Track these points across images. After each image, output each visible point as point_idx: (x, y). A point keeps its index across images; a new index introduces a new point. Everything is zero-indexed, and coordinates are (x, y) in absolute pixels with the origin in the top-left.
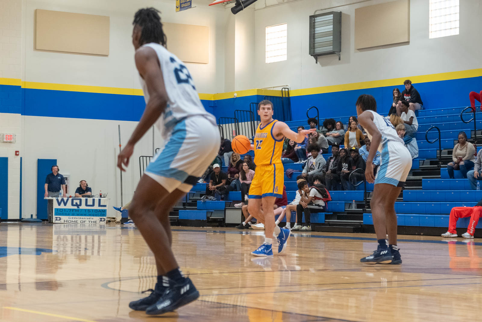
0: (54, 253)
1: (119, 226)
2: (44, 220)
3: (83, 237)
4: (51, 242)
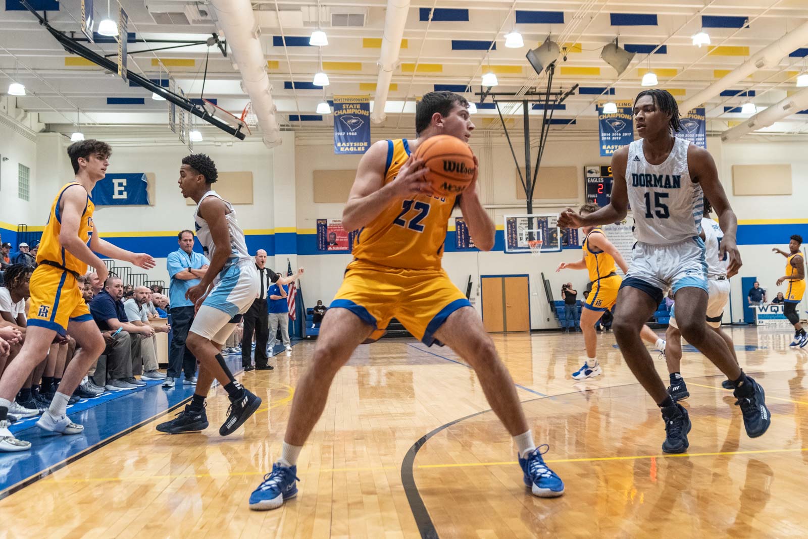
0: (760, 349)
2: (749, 323)
3: (782, 336)
4: (757, 340)
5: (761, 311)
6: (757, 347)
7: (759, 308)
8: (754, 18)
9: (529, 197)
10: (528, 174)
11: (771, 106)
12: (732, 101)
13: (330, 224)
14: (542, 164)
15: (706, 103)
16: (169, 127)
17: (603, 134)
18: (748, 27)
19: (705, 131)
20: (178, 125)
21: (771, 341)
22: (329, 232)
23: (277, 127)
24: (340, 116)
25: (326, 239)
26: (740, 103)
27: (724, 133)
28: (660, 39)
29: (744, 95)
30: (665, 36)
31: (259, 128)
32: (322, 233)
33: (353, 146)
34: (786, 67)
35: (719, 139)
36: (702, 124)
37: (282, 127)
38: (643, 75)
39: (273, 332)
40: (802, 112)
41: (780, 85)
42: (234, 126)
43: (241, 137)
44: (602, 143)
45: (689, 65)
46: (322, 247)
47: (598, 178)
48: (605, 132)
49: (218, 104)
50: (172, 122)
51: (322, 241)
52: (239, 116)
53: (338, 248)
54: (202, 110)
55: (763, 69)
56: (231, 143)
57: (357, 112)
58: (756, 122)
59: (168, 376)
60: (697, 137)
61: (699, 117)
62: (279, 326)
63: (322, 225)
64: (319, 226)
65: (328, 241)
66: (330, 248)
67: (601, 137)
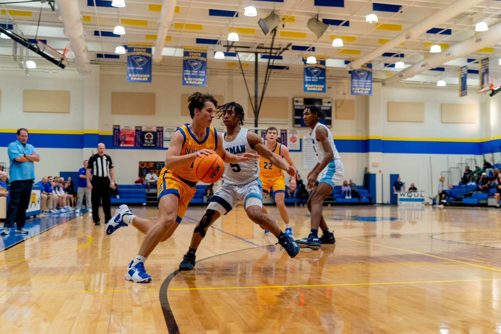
0: (399, 220)
1: (431, 207)
2: (394, 204)
3: (413, 212)
4: (397, 214)
5: (401, 195)
6: (397, 219)
7: (400, 194)
8: (405, 6)
9: (256, 116)
10: (256, 101)
11: (414, 64)
12: (389, 60)
13: (123, 129)
14: (266, 95)
15: (373, 61)
16: (12, 57)
17: (306, 77)
18: (401, 12)
19: (371, 79)
20: (18, 56)
21: (406, 215)
22: (121, 134)
23: (88, 61)
24: (132, 56)
25: (119, 139)
26: (395, 61)
27: (384, 80)
28: (346, 17)
29: (397, 56)
30: (349, 15)
31: (76, 61)
32: (116, 134)
33: (140, 77)
34: (424, 40)
35: (380, 84)
36: (369, 73)
37: (92, 62)
38: (333, 40)
39: (81, 200)
40: (433, 69)
41: (420, 51)
42: (58, 59)
43: (62, 66)
44: (305, 83)
45: (363, 35)
46: (116, 144)
47: (301, 106)
48: (308, 75)
49: (48, 43)
50: (14, 54)
51: (116, 140)
52: (62, 52)
53: (127, 145)
54: (36, 47)
55: (409, 40)
56: (55, 71)
57: (143, 54)
58: (404, 74)
59: (5, 226)
60: (367, 82)
61: (368, 69)
62: (84, 196)
63: (116, 129)
64: (114, 129)
65: (121, 139)
66: (121, 145)
67: (304, 79)
